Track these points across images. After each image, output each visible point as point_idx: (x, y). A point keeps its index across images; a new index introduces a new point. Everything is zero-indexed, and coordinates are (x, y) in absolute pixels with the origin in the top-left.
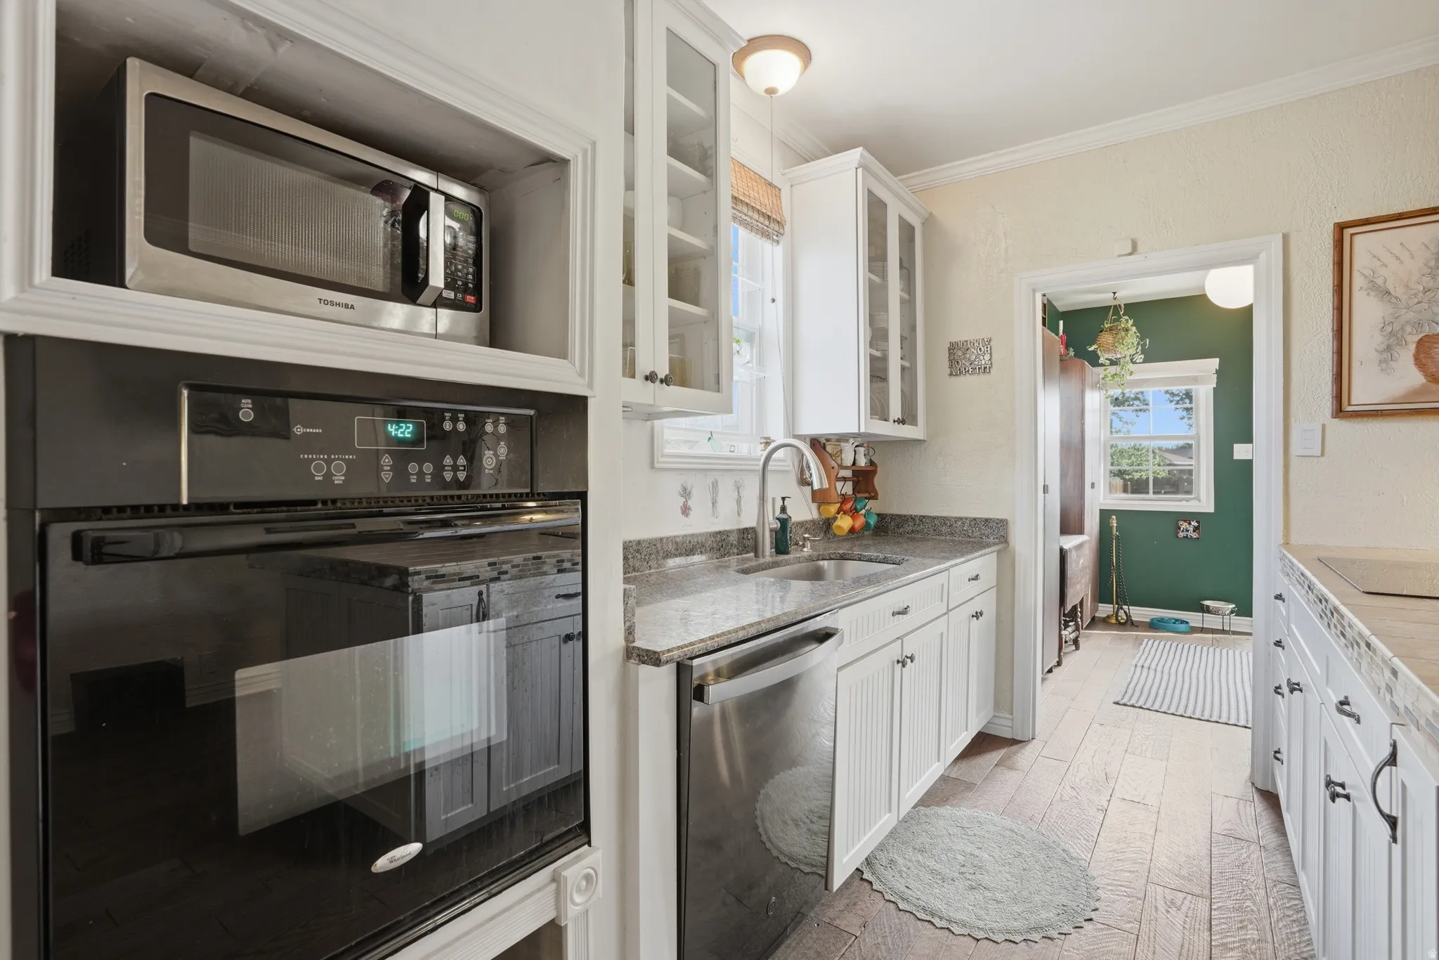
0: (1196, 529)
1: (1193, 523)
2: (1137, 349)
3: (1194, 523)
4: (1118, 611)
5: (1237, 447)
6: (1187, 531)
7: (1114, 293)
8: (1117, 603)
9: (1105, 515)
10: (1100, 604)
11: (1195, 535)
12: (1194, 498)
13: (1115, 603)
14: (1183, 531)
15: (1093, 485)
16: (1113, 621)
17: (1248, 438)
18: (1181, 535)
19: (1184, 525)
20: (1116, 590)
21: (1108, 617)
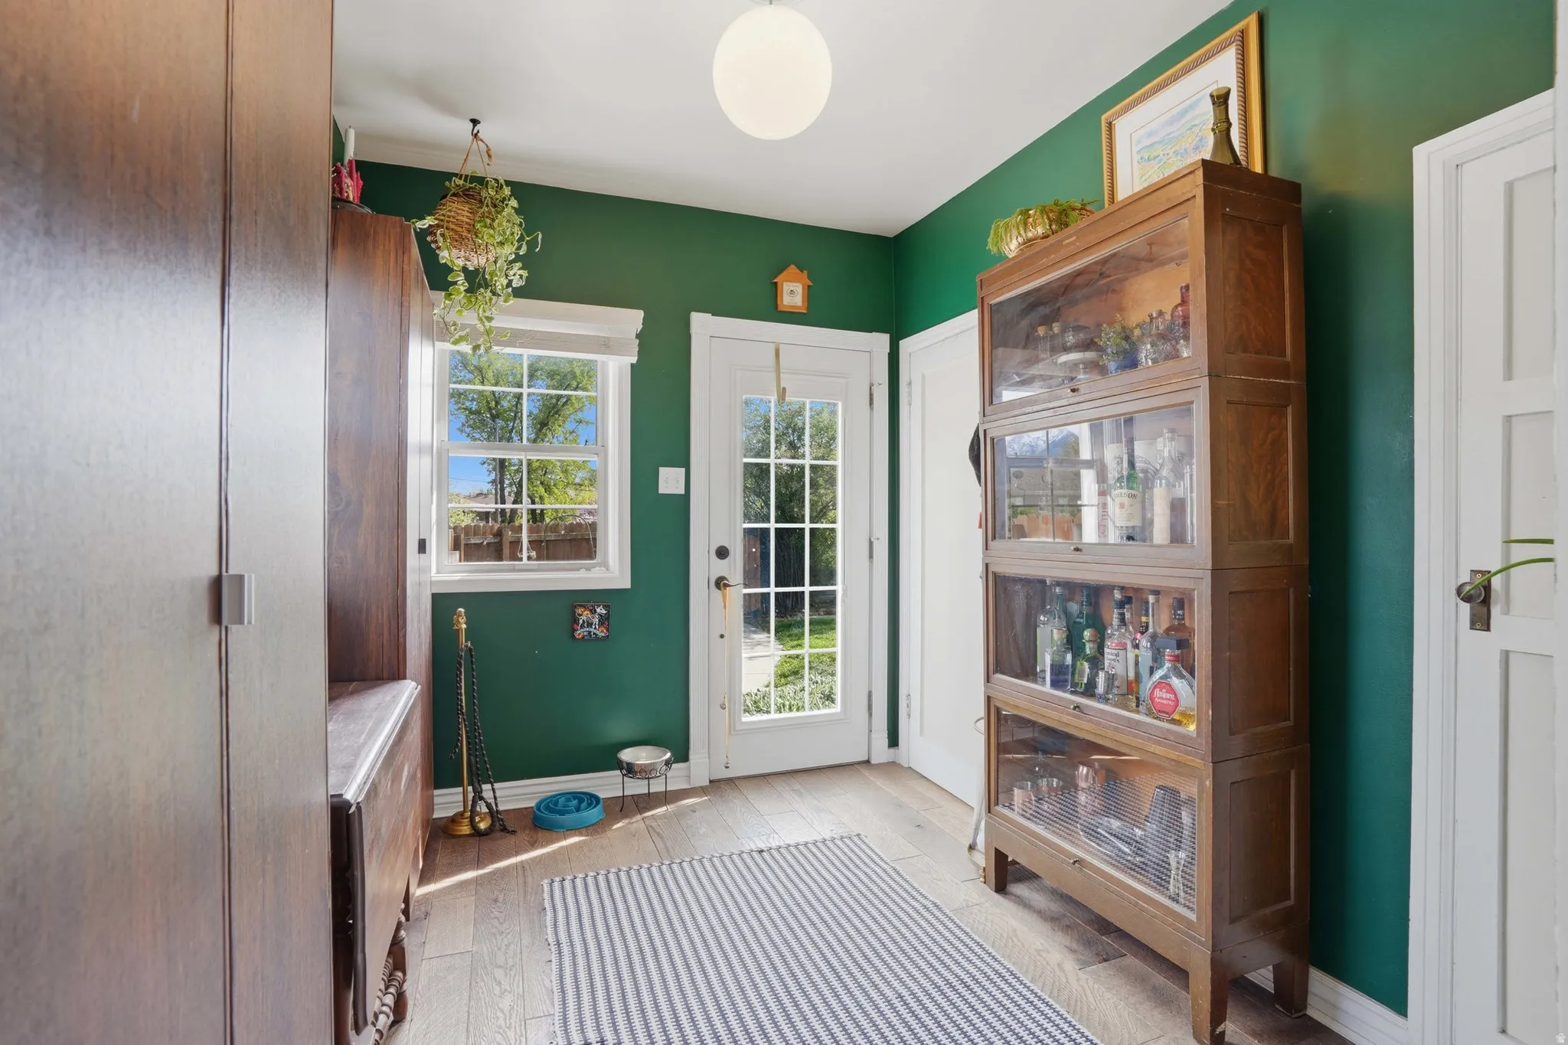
0: (604, 620)
1: (598, 610)
2: (519, 248)
3: (601, 610)
4: (474, 802)
5: (665, 473)
6: (590, 625)
7: (475, 122)
8: (471, 783)
9: (443, 604)
10: (437, 792)
11: (601, 633)
12: (599, 565)
13: (466, 782)
14: (582, 626)
15: (422, 546)
16: (465, 829)
17: (683, 459)
18: (580, 633)
19: (585, 615)
20: (469, 760)
21: (454, 820)
